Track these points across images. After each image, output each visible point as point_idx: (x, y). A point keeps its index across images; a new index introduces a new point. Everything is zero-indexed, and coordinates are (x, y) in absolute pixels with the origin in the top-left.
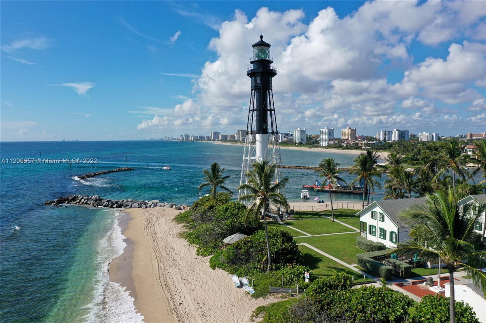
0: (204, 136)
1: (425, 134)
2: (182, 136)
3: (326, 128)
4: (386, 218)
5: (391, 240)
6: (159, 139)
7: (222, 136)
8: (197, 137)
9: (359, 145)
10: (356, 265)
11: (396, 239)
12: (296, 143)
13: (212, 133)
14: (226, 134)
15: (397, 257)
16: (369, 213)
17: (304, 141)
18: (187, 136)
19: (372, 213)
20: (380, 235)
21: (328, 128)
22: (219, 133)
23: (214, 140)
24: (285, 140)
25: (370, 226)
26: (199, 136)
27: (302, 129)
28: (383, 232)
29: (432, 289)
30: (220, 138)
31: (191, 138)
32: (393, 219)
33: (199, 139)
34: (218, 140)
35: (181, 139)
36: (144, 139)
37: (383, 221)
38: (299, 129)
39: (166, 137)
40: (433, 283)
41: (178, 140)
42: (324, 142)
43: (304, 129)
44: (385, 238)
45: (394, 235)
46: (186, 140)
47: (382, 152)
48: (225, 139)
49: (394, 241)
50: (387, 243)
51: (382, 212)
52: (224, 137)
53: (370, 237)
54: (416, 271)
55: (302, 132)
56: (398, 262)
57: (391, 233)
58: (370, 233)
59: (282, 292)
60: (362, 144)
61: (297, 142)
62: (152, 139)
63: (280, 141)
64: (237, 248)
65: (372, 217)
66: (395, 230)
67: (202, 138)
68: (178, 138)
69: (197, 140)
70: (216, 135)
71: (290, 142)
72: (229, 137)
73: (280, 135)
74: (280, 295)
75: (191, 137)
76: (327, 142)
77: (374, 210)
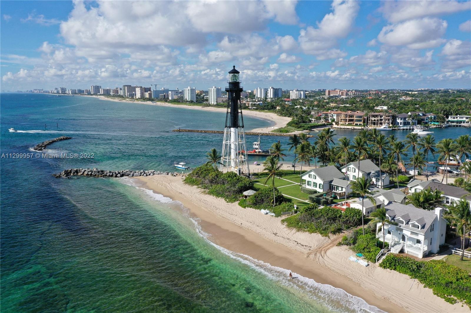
0: (82, 90)
1: (294, 92)
2: (56, 89)
3: (214, 87)
4: (317, 177)
5: (320, 188)
6: (27, 91)
7: (104, 90)
8: (76, 90)
9: (247, 105)
10: (308, 200)
11: (322, 187)
12: (187, 101)
13: (92, 87)
14: (108, 88)
15: (326, 195)
16: (308, 175)
17: (195, 100)
18: (64, 90)
19: (309, 175)
20: (314, 185)
21: (215, 87)
22: (100, 87)
23: (95, 94)
24: (176, 97)
25: (308, 182)
26: (78, 90)
27: (192, 88)
28: (315, 184)
29: (343, 207)
30: (101, 92)
31: (69, 92)
32: (321, 177)
33: (77, 92)
34: (100, 95)
35: (56, 92)
36: (8, 91)
37: (315, 179)
38: (189, 88)
39: (36, 90)
40: (343, 205)
41: (52, 93)
42: (213, 101)
43: (194, 88)
44: (316, 187)
45: (321, 185)
46: (62, 93)
47: (267, 112)
48: (107, 93)
49: (321, 188)
50: (318, 189)
51: (315, 174)
52: (106, 91)
53: (308, 187)
54: (334, 201)
55: (192, 91)
56: (327, 197)
57: (320, 185)
58: (308, 185)
59: (287, 214)
60: (249, 104)
61: (188, 99)
62: (18, 91)
63: (170, 98)
64: (255, 197)
65: (309, 177)
66: (322, 183)
67: (81, 92)
68: (51, 91)
69: (76, 93)
70: (97, 89)
71: (180, 100)
72: (111, 91)
73: (170, 92)
74: (286, 215)
75: (69, 90)
76: (215, 100)
77: (311, 173)
